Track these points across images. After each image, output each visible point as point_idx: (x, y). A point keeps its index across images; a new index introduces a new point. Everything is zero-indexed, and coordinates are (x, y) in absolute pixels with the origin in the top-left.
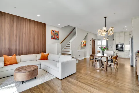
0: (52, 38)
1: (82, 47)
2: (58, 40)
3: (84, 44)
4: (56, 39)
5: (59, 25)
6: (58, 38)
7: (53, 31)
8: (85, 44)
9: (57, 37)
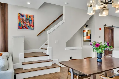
0: (20, 27)
1: (84, 41)
2: (33, 29)
3: (87, 35)
4: (27, 29)
5: (29, 3)
6: (33, 27)
7: (22, 16)
8: (89, 35)
9: (31, 25)
